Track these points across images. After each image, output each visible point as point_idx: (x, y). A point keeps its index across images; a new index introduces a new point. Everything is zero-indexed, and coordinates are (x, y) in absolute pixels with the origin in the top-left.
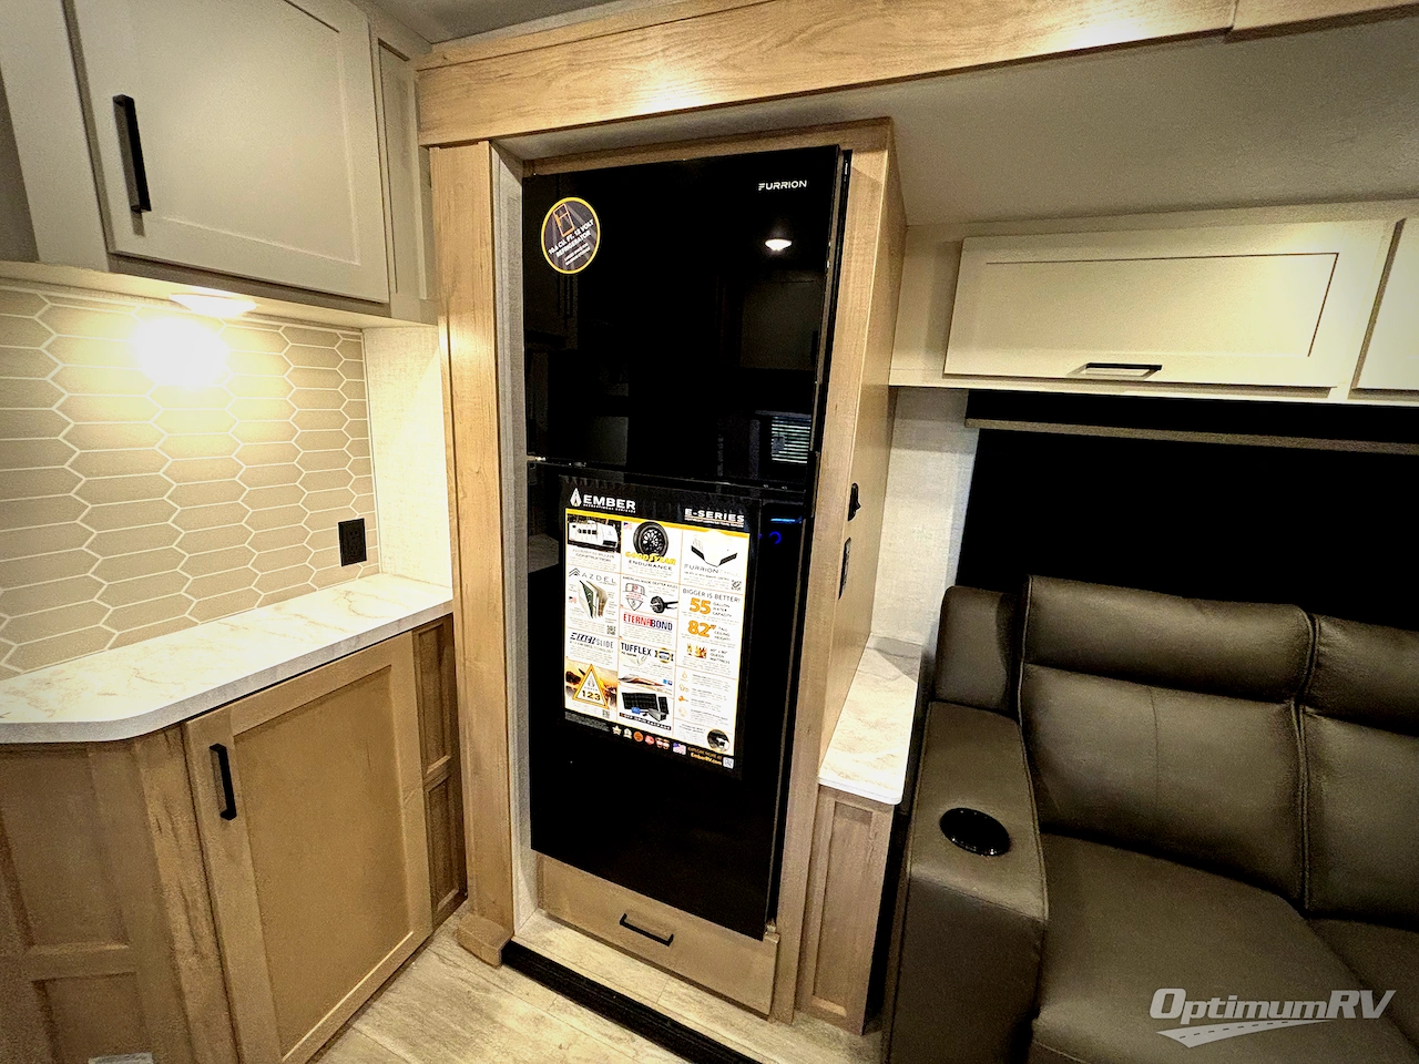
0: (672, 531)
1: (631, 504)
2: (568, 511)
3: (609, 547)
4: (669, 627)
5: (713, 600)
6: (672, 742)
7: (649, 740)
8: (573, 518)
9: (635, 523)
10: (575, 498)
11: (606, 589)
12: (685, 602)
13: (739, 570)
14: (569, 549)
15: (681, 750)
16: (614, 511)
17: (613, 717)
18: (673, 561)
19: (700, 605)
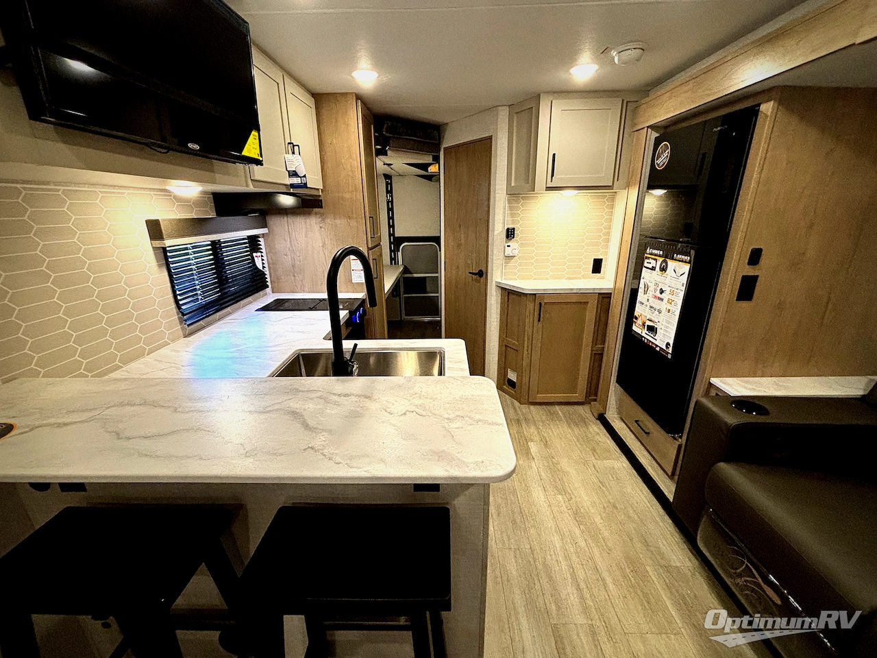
0: (670, 263)
1: (661, 253)
2: (646, 255)
3: (653, 269)
4: (662, 300)
5: (675, 290)
6: (657, 346)
7: (651, 344)
8: (647, 258)
9: (661, 260)
10: (648, 251)
11: (649, 284)
12: (668, 292)
13: (684, 279)
14: (644, 268)
15: (658, 349)
16: (656, 255)
17: (644, 335)
18: (667, 275)
19: (672, 293)
